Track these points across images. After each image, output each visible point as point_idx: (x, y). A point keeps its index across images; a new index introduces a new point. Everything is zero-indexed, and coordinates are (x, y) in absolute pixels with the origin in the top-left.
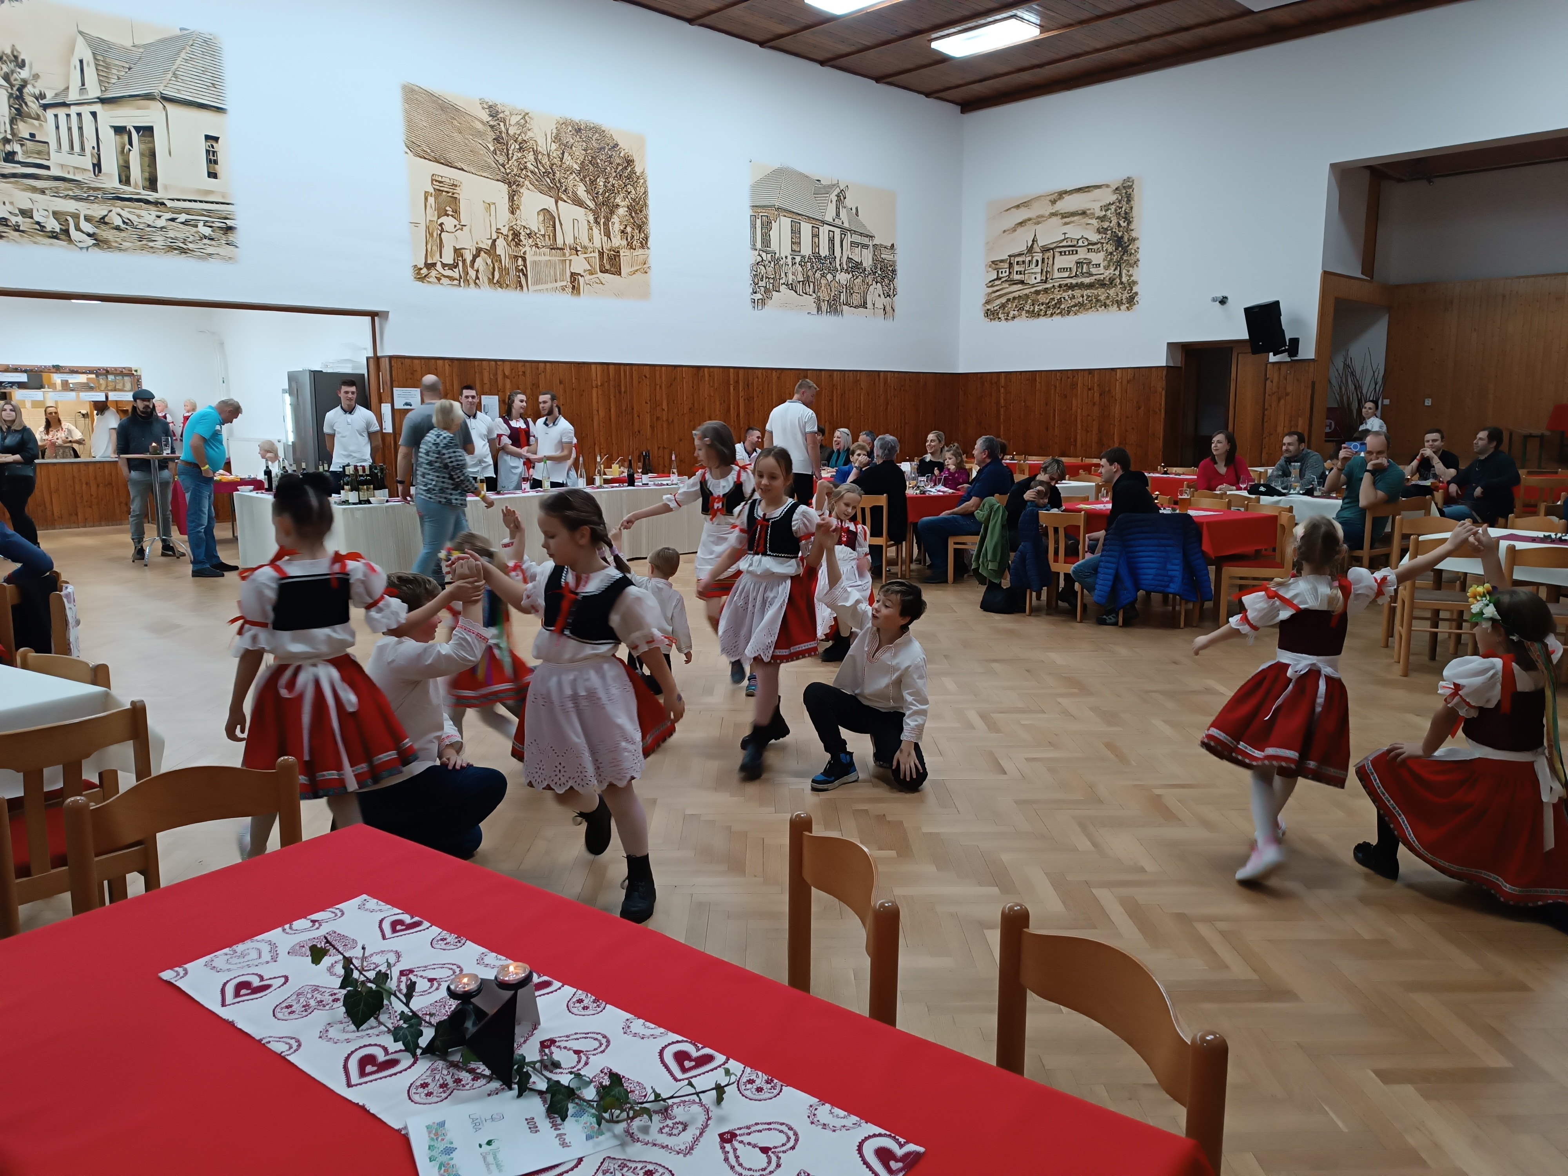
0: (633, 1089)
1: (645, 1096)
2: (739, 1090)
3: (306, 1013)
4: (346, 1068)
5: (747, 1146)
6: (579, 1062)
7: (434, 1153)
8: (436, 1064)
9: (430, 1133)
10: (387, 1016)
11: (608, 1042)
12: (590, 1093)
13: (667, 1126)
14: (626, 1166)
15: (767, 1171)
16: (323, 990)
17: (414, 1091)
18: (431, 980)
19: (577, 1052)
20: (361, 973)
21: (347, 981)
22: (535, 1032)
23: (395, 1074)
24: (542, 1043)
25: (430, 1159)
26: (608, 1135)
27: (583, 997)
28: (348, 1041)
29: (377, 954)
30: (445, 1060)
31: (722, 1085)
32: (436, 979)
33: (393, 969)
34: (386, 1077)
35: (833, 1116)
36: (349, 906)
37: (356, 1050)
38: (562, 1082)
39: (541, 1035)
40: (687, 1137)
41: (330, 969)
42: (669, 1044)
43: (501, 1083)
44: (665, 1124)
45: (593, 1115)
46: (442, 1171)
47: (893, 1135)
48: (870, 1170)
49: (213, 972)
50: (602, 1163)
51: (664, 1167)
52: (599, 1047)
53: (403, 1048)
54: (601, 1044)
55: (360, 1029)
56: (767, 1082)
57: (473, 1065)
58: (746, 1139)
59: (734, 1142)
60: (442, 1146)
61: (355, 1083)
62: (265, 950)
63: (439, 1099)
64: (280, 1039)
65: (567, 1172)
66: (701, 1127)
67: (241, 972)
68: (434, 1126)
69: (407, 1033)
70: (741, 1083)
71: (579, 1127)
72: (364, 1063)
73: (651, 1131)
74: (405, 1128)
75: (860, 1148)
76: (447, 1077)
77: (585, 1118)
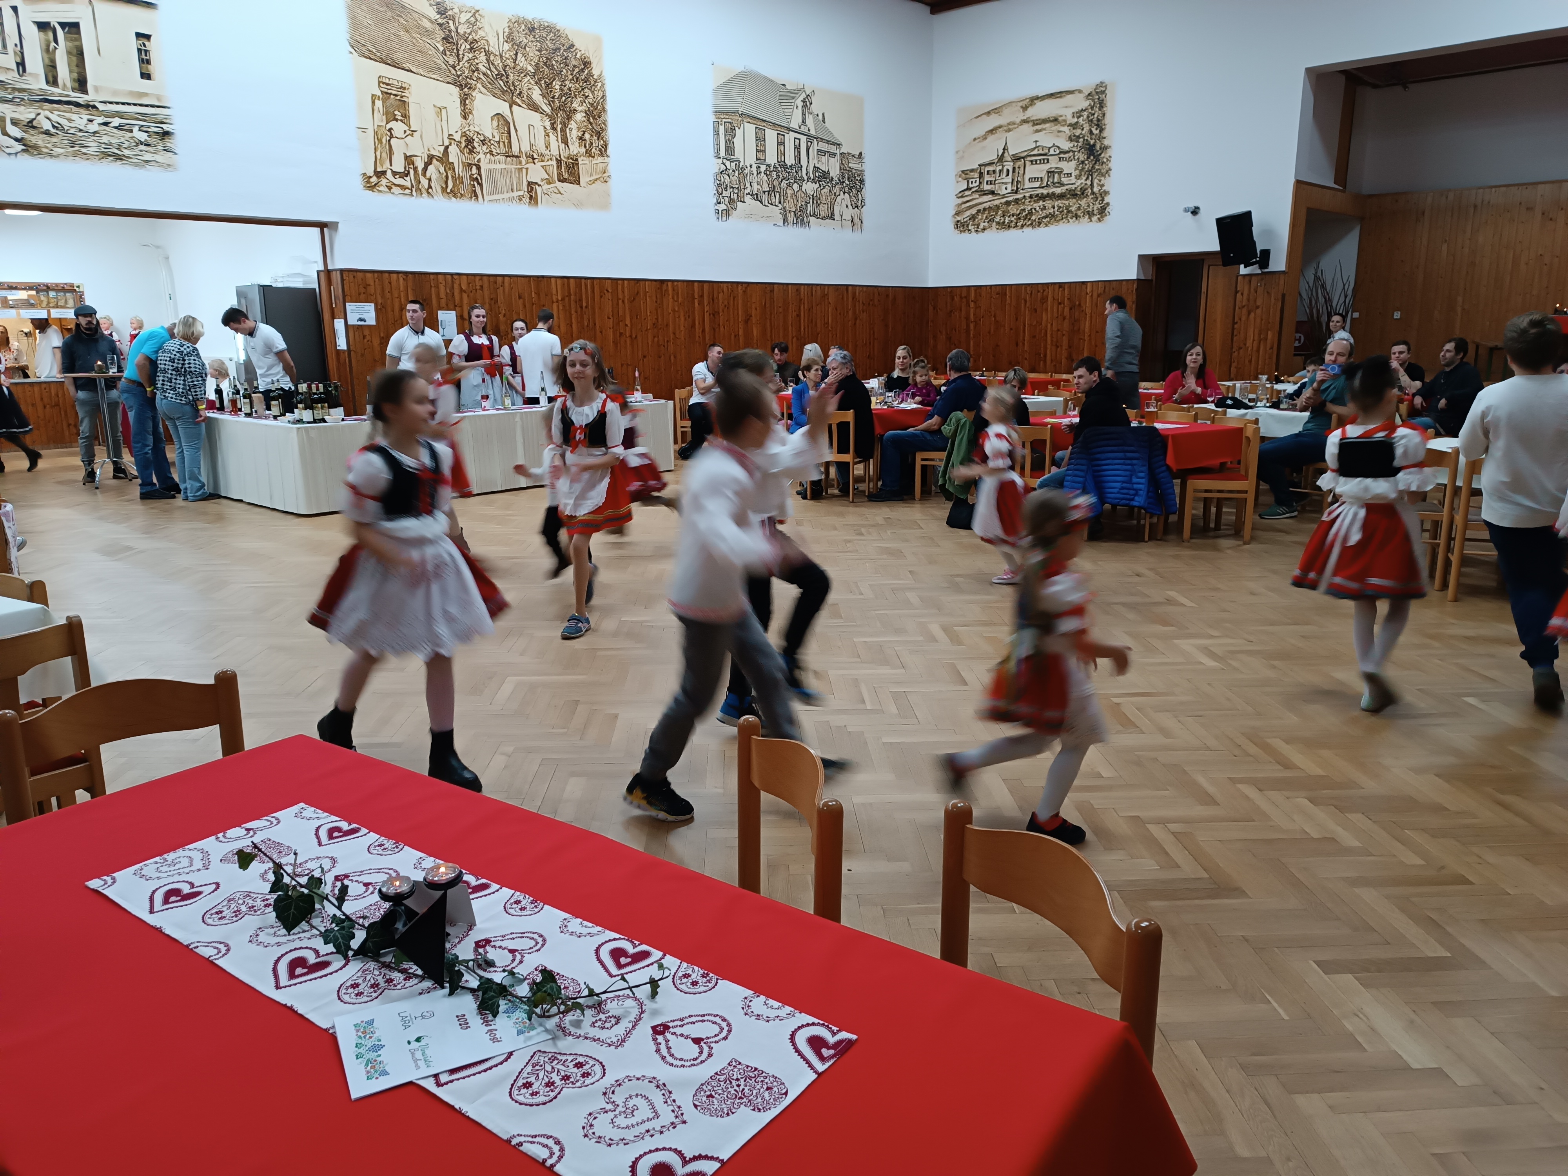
0: (566, 985)
1: (579, 992)
2: (674, 984)
3: (237, 919)
4: (275, 971)
5: (679, 1037)
6: (513, 960)
7: (361, 1050)
8: (368, 965)
9: (358, 1031)
10: (320, 919)
11: (544, 940)
12: (523, 990)
13: (600, 1020)
14: (555, 1058)
15: (698, 1061)
16: (255, 896)
17: (344, 991)
18: (366, 885)
19: (512, 951)
20: (293, 879)
21: (277, 885)
22: (470, 932)
23: (326, 975)
24: (477, 943)
25: (357, 1056)
26: (539, 1029)
27: (521, 898)
28: (279, 944)
29: (312, 860)
30: (378, 961)
31: (656, 979)
32: (371, 883)
33: (327, 874)
34: (316, 979)
35: (768, 1008)
36: (286, 815)
37: (287, 953)
38: (495, 980)
39: (476, 935)
40: (620, 1030)
41: (263, 876)
42: (606, 942)
43: (433, 982)
44: (598, 1018)
45: (525, 1011)
46: (369, 1068)
47: (826, 1024)
48: (802, 1058)
49: (143, 880)
50: (532, 1057)
51: (595, 1059)
52: (534, 946)
53: (335, 950)
54: (537, 943)
55: (291, 933)
56: (703, 976)
57: (405, 966)
58: (679, 1031)
59: (666, 1034)
60: (369, 1043)
61: (284, 985)
62: (197, 856)
63: (369, 999)
64: (208, 944)
65: (496, 1066)
66: (634, 1020)
67: (171, 880)
68: (362, 1024)
69: (339, 936)
70: (676, 978)
71: (511, 1023)
72: (293, 965)
73: (583, 1025)
74: (333, 1027)
75: (792, 1037)
76: (378, 977)
77: (517, 1014)
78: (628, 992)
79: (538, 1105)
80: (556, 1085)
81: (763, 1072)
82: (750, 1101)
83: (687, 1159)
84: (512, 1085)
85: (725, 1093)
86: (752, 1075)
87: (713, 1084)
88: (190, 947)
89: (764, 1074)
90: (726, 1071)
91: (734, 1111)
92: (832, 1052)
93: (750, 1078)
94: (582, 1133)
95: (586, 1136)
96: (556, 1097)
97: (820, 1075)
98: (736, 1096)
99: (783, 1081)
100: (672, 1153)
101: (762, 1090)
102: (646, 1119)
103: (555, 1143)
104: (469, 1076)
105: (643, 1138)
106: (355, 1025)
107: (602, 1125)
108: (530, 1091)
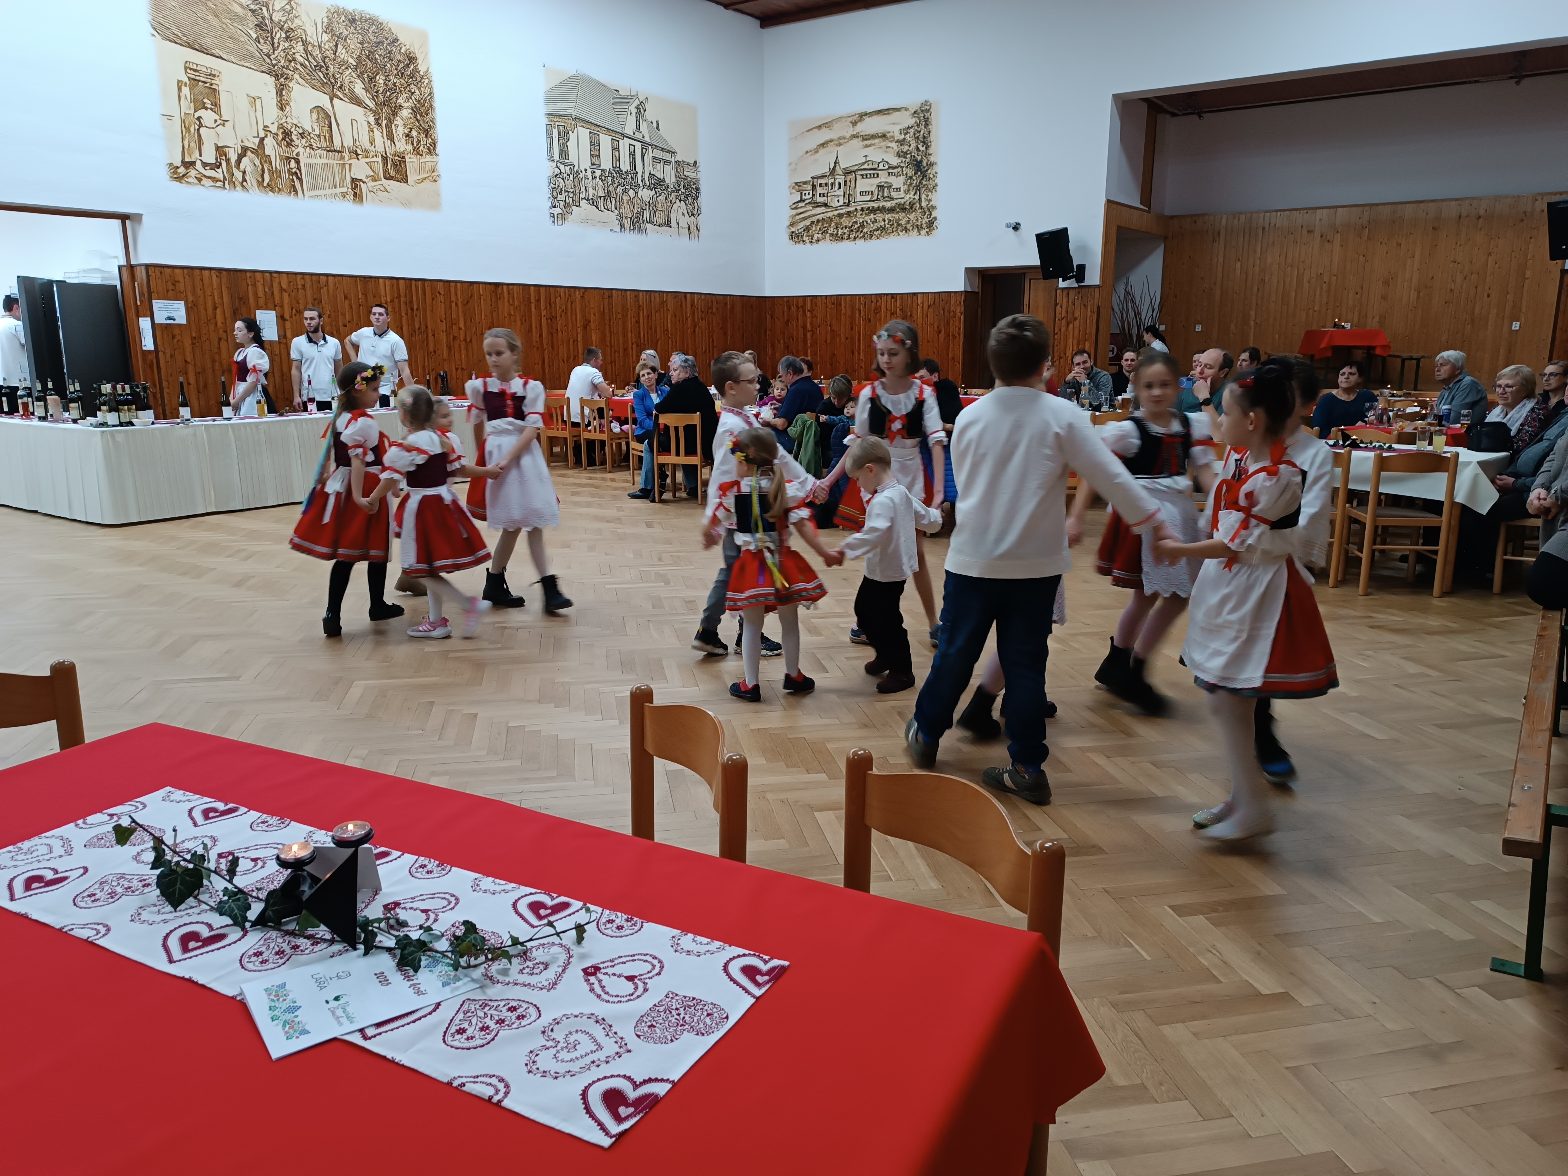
0: (487, 938)
1: (502, 943)
2: (599, 930)
3: (113, 900)
4: (165, 946)
5: (612, 977)
6: (427, 919)
7: (276, 1013)
8: (268, 935)
9: (270, 995)
10: (208, 895)
11: (457, 899)
12: (443, 945)
13: (528, 967)
15: (635, 996)
16: (130, 877)
17: (247, 960)
18: (255, 860)
19: (423, 911)
20: (175, 853)
21: (159, 862)
22: (376, 897)
23: (224, 947)
24: (385, 907)
25: (272, 1018)
26: (466, 980)
27: (426, 862)
28: (165, 921)
29: (189, 840)
30: (279, 930)
31: (583, 924)
32: (259, 859)
33: (210, 852)
34: (213, 951)
35: (697, 944)
36: (153, 799)
37: (175, 929)
38: (411, 937)
39: (385, 897)
40: (550, 974)
41: (136, 858)
42: (522, 897)
43: (345, 945)
44: (525, 966)
45: (448, 965)
46: (287, 1028)
47: (757, 954)
48: (738, 985)
50: (462, 1005)
51: (528, 1002)
52: (448, 905)
53: (230, 922)
54: (450, 903)
55: (178, 909)
56: (627, 921)
58: (610, 971)
59: (598, 975)
60: (284, 1006)
61: (178, 959)
62: (57, 844)
63: (276, 965)
64: (84, 926)
65: (425, 1016)
66: (562, 964)
67: (30, 867)
68: (273, 988)
69: (234, 907)
70: (601, 924)
71: (434, 976)
72: (186, 940)
73: (511, 972)
74: (241, 994)
75: (725, 968)
76: (282, 945)
77: (440, 968)
78: (555, 939)
79: (475, 1048)
80: (491, 1029)
81: (701, 1001)
82: (692, 1027)
83: (638, 1083)
84: (445, 1033)
85: (667, 1022)
86: (689, 1003)
87: (653, 1015)
88: (64, 930)
89: (702, 1003)
90: (664, 1003)
91: (677, 1037)
92: (766, 978)
93: (690, 1007)
94: (526, 1069)
95: (530, 1072)
96: (493, 1039)
97: (758, 999)
98: (678, 1024)
99: (722, 1007)
100: (621, 1079)
101: (702, 1017)
102: (589, 1051)
103: (499, 1081)
104: (397, 1028)
105: (589, 1069)
106: (266, 990)
107: (545, 1061)
108: (465, 1036)
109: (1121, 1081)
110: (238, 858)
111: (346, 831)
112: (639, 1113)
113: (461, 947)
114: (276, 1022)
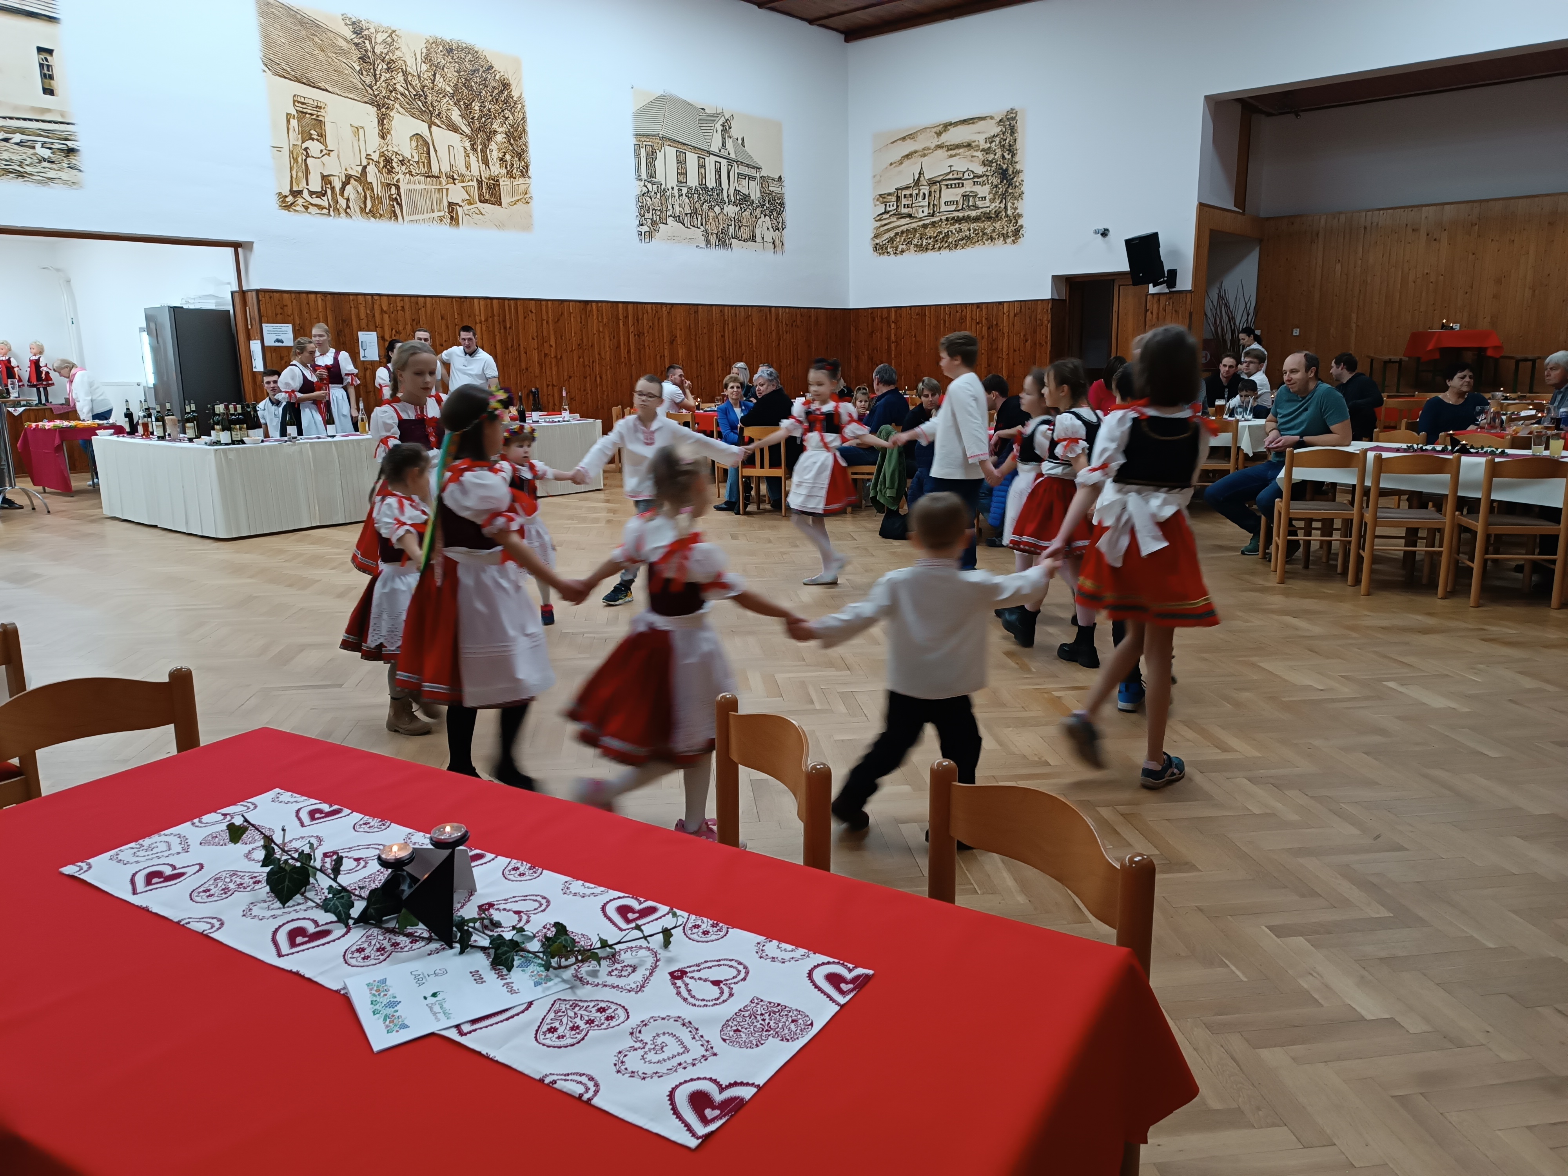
0: (577, 940)
1: (591, 945)
2: (685, 934)
3: (226, 896)
4: (274, 941)
5: (698, 981)
6: (520, 920)
7: (377, 1007)
8: (370, 932)
9: (371, 989)
10: (314, 893)
11: (548, 902)
12: (535, 946)
13: (616, 969)
14: (577, 1005)
15: (721, 1000)
16: (242, 874)
17: (350, 955)
18: (357, 860)
19: (517, 913)
20: (283, 851)
21: (269, 860)
22: (471, 898)
23: (328, 943)
24: (480, 907)
25: (374, 1012)
26: (557, 980)
27: (519, 865)
28: (274, 917)
29: (297, 839)
30: (380, 927)
31: (669, 928)
32: (362, 858)
33: (316, 851)
34: (318, 946)
35: (782, 951)
36: (263, 800)
37: (284, 924)
38: (505, 937)
39: (480, 898)
40: (638, 977)
41: (248, 856)
42: (611, 900)
43: (442, 943)
44: (614, 968)
45: (540, 965)
47: (841, 962)
48: (822, 992)
49: (120, 864)
50: (553, 1005)
51: (616, 1004)
52: (539, 907)
53: (334, 918)
54: (541, 905)
55: (286, 905)
56: (713, 926)
57: (410, 929)
58: (696, 975)
59: (685, 978)
60: (385, 1000)
61: (286, 953)
62: (175, 842)
63: (377, 961)
64: (200, 920)
65: (518, 1014)
66: (650, 968)
67: (150, 863)
68: (374, 983)
69: (339, 905)
70: (687, 928)
71: (526, 976)
72: (293, 935)
73: (600, 974)
74: (344, 988)
75: (810, 975)
76: (383, 942)
77: (532, 967)
78: (643, 943)
79: (566, 1047)
80: (581, 1029)
81: (786, 1007)
82: (777, 1033)
83: (724, 1086)
84: (537, 1031)
85: (752, 1027)
86: (774, 1009)
87: (738, 1020)
88: (182, 923)
89: (787, 1009)
90: (749, 1008)
91: (762, 1042)
92: (851, 986)
93: (774, 1012)
94: (614, 1069)
95: (618, 1072)
96: (583, 1039)
97: (842, 1006)
98: (763, 1030)
99: (807, 1014)
100: (707, 1082)
101: (787, 1023)
102: (676, 1054)
103: (589, 1079)
104: (491, 1025)
105: (676, 1071)
106: (368, 985)
107: (633, 1062)
108: (556, 1035)
109: (1214, 1104)
110: (342, 858)
111: (444, 832)
112: (724, 1116)
113: (551, 948)
114: (378, 1015)
